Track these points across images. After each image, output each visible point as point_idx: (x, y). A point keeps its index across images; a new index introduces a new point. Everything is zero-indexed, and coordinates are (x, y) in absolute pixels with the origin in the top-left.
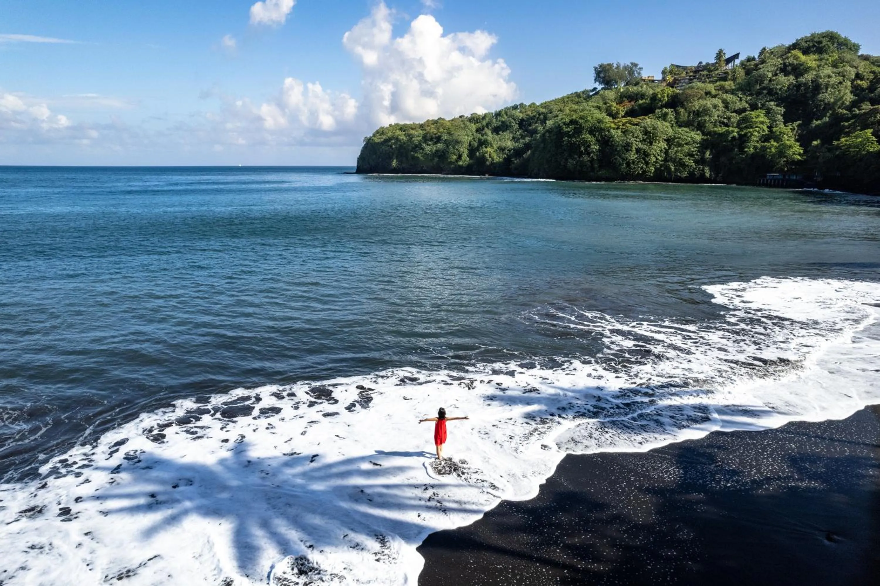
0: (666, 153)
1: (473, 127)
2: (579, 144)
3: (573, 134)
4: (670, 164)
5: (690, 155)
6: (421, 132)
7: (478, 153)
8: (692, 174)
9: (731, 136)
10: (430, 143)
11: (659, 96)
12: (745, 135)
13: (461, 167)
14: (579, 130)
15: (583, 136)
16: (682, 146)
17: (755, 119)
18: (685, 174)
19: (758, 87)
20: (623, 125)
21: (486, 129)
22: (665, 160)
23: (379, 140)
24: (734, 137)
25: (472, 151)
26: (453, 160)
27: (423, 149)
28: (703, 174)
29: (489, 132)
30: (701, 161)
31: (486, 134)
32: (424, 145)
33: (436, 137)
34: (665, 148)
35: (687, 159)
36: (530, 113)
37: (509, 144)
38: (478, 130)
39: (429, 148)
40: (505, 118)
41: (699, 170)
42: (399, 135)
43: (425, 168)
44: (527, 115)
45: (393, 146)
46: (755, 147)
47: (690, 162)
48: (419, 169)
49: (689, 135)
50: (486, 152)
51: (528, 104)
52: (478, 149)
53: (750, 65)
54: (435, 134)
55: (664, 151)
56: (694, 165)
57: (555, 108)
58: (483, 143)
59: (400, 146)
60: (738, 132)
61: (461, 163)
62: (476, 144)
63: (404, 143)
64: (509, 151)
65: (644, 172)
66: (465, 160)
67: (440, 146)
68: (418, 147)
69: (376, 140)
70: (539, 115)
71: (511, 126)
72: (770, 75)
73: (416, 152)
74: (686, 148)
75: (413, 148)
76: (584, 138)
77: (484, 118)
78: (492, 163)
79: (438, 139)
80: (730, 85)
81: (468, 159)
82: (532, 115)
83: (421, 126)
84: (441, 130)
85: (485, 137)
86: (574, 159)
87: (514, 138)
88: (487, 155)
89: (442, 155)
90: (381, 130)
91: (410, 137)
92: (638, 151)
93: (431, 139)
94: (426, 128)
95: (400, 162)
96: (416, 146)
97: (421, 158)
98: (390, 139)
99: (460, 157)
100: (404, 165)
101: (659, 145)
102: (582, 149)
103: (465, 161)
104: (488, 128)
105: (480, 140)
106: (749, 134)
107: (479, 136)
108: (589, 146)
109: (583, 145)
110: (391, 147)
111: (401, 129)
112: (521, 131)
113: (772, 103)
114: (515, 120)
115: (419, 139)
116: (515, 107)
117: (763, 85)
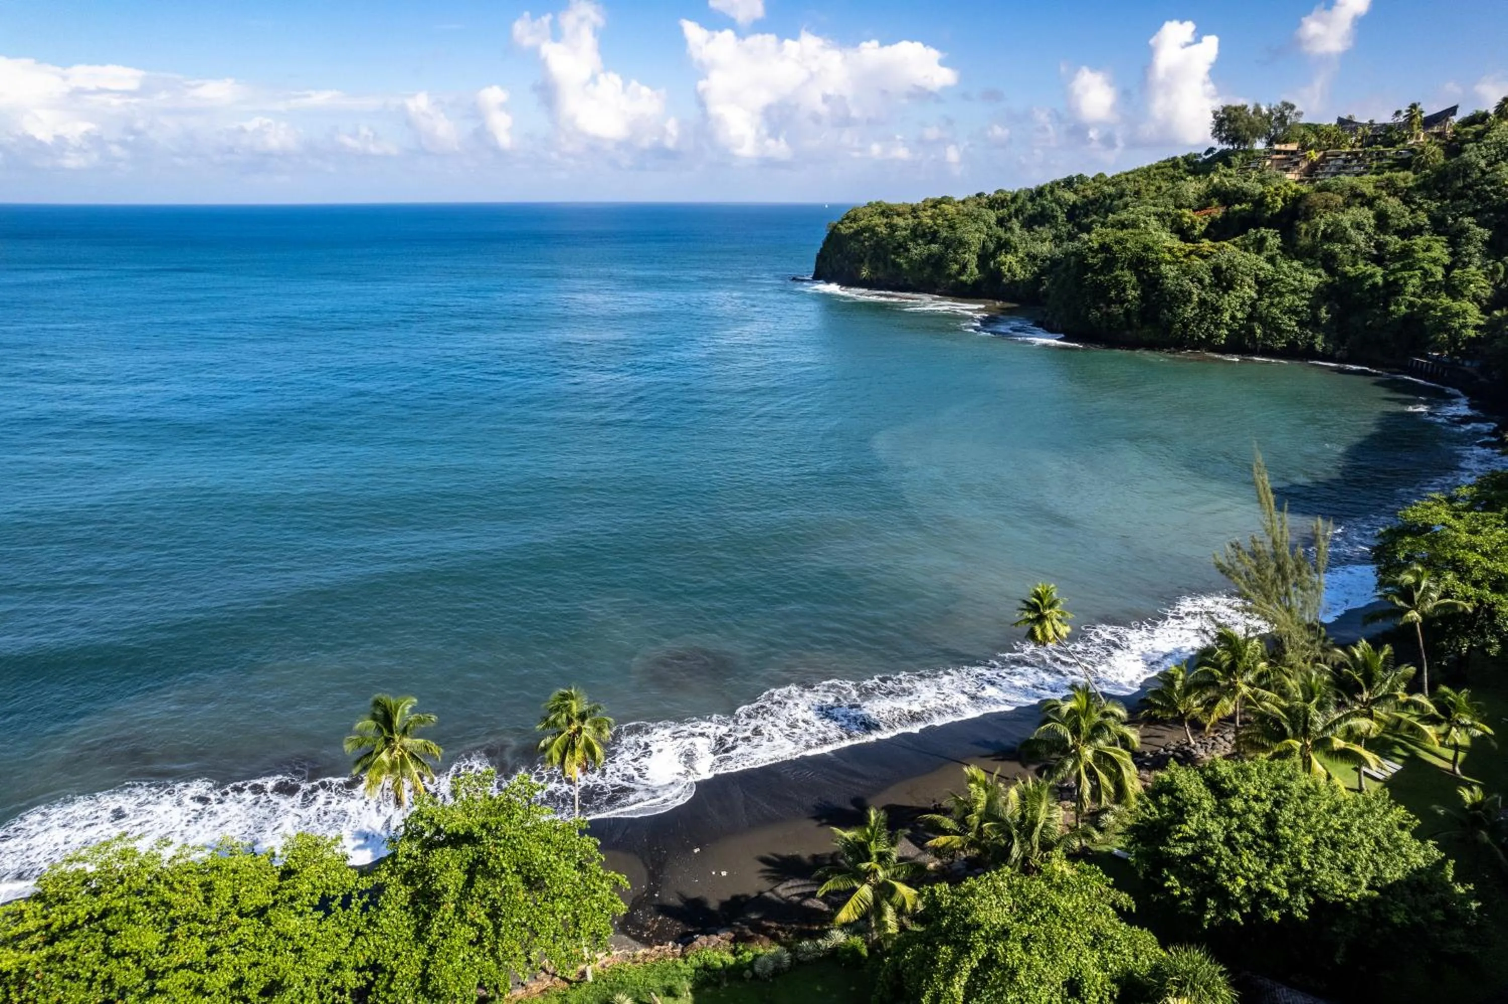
0: (1253, 306)
1: (992, 216)
2: (1108, 286)
3: (1101, 268)
4: (1256, 324)
5: (1292, 311)
6: (910, 221)
7: (992, 263)
8: (1292, 344)
9: (1370, 282)
10: (920, 241)
11: (1269, 199)
12: (1396, 281)
13: (964, 284)
14: (1110, 263)
15: (1118, 272)
16: (1281, 295)
17: (1420, 255)
18: (1281, 344)
19: (1460, 184)
20: (1185, 256)
21: (1014, 220)
22: (1250, 318)
23: (847, 231)
24: (1375, 285)
25: (984, 258)
26: (953, 272)
27: (908, 250)
28: (1311, 346)
29: (1016, 224)
30: (1313, 323)
31: (1011, 229)
32: (911, 245)
33: (930, 233)
34: (1251, 298)
35: (1286, 318)
36: (1089, 193)
37: (1045, 248)
38: (1001, 222)
39: (917, 251)
40: (1047, 201)
41: (1306, 337)
42: (877, 225)
43: (910, 282)
44: (1084, 197)
45: (867, 243)
46: (1411, 305)
47: (1290, 324)
48: (901, 283)
49: (1298, 275)
50: (1004, 264)
51: (1091, 176)
52: (993, 255)
53: (1467, 133)
54: (930, 228)
55: (1249, 302)
56: (1296, 329)
57: (1129, 187)
58: (1004, 246)
59: (877, 243)
60: (1384, 276)
61: (964, 278)
62: (992, 246)
63: (883, 239)
64: (1043, 261)
65: (1210, 336)
66: (973, 272)
67: (935, 247)
68: (901, 247)
69: (844, 230)
70: (1105, 198)
71: (1055, 217)
72: (1483, 163)
73: (899, 255)
74: (1288, 299)
75: (895, 248)
76: (1117, 276)
77: (1014, 199)
78: (1013, 282)
79: (933, 237)
80: (1405, 180)
81: (976, 271)
82: (1091, 197)
83: (914, 210)
84: (939, 221)
85: (1009, 235)
86: (1098, 309)
87: (1055, 237)
88: (1004, 269)
89: (937, 263)
90: (852, 213)
91: (893, 228)
92: (1203, 302)
93: (924, 235)
94: (920, 213)
95: (874, 270)
96: (900, 245)
97: (905, 266)
98: (864, 230)
99: (964, 267)
100: (880, 275)
101: (1241, 294)
102: (1113, 293)
103: (971, 274)
104: (1017, 217)
105: (999, 238)
106: (1402, 282)
107: (1001, 232)
108: (1124, 290)
109: (1115, 287)
110: (863, 245)
111: (882, 213)
112: (1070, 226)
113: (1470, 219)
114: (1061, 206)
115: (904, 233)
116: (1068, 183)
117: (1469, 180)
